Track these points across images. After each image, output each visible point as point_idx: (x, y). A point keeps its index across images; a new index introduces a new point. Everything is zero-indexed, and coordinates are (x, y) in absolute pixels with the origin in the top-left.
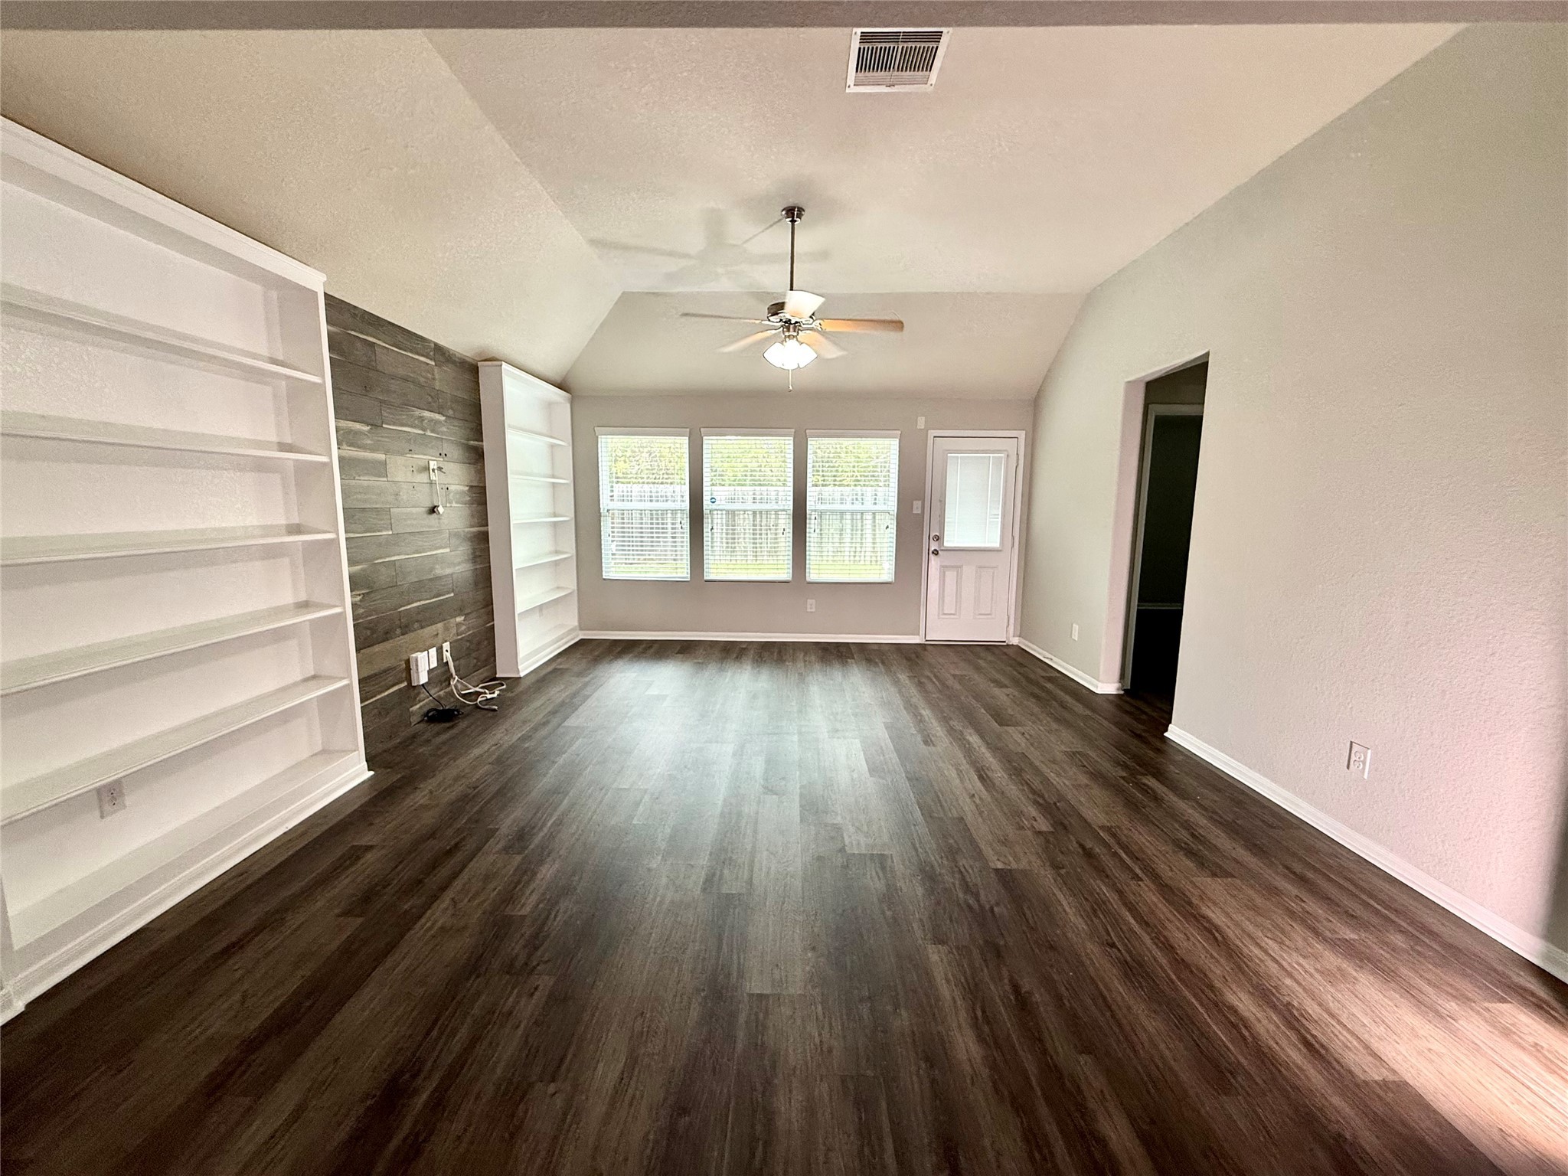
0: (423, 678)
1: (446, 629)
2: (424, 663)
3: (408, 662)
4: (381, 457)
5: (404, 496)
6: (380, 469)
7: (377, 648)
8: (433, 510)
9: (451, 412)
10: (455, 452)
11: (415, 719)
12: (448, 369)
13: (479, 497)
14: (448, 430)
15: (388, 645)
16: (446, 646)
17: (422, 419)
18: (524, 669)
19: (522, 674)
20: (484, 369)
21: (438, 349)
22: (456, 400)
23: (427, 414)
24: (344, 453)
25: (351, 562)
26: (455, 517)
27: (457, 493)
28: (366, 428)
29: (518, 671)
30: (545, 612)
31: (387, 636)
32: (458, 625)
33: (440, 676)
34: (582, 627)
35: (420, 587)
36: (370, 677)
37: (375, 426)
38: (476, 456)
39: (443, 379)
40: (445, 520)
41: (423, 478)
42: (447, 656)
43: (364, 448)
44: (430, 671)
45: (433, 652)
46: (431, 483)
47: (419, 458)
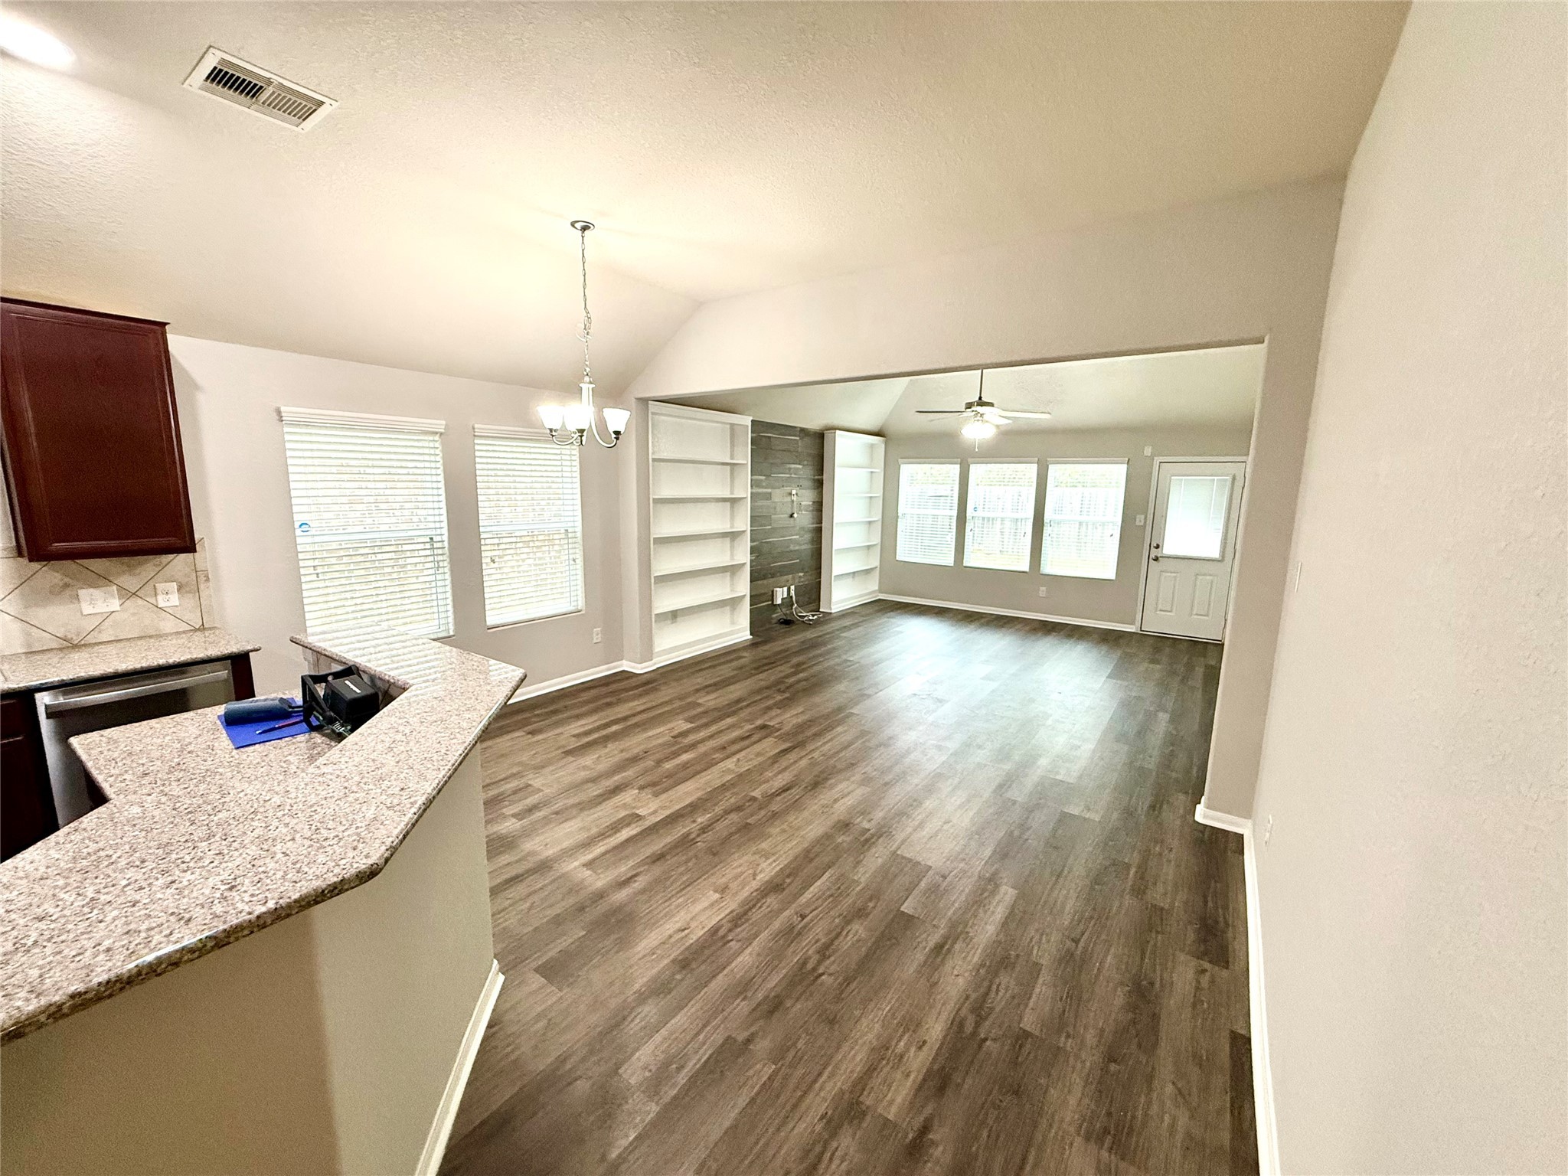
0: (779, 602)
1: (793, 578)
2: (780, 594)
3: (773, 591)
4: (769, 490)
5: (778, 509)
6: (768, 496)
7: (760, 582)
8: (792, 516)
9: (805, 463)
10: (808, 483)
11: (774, 621)
12: (807, 440)
13: (819, 507)
14: (803, 470)
15: (765, 582)
16: (793, 587)
17: (790, 469)
18: (835, 608)
19: (833, 611)
20: (828, 435)
21: (802, 430)
22: (809, 455)
23: (793, 466)
24: (754, 491)
25: (752, 541)
26: (804, 519)
27: (805, 505)
28: (763, 478)
29: (831, 609)
30: (856, 578)
31: (764, 577)
32: (800, 577)
33: (788, 602)
34: (880, 591)
35: (782, 555)
36: (756, 595)
37: (768, 476)
38: (819, 484)
39: (803, 445)
40: (798, 520)
41: (788, 499)
42: (793, 593)
43: (763, 487)
44: (783, 599)
45: (785, 589)
46: (793, 501)
47: (788, 489)
